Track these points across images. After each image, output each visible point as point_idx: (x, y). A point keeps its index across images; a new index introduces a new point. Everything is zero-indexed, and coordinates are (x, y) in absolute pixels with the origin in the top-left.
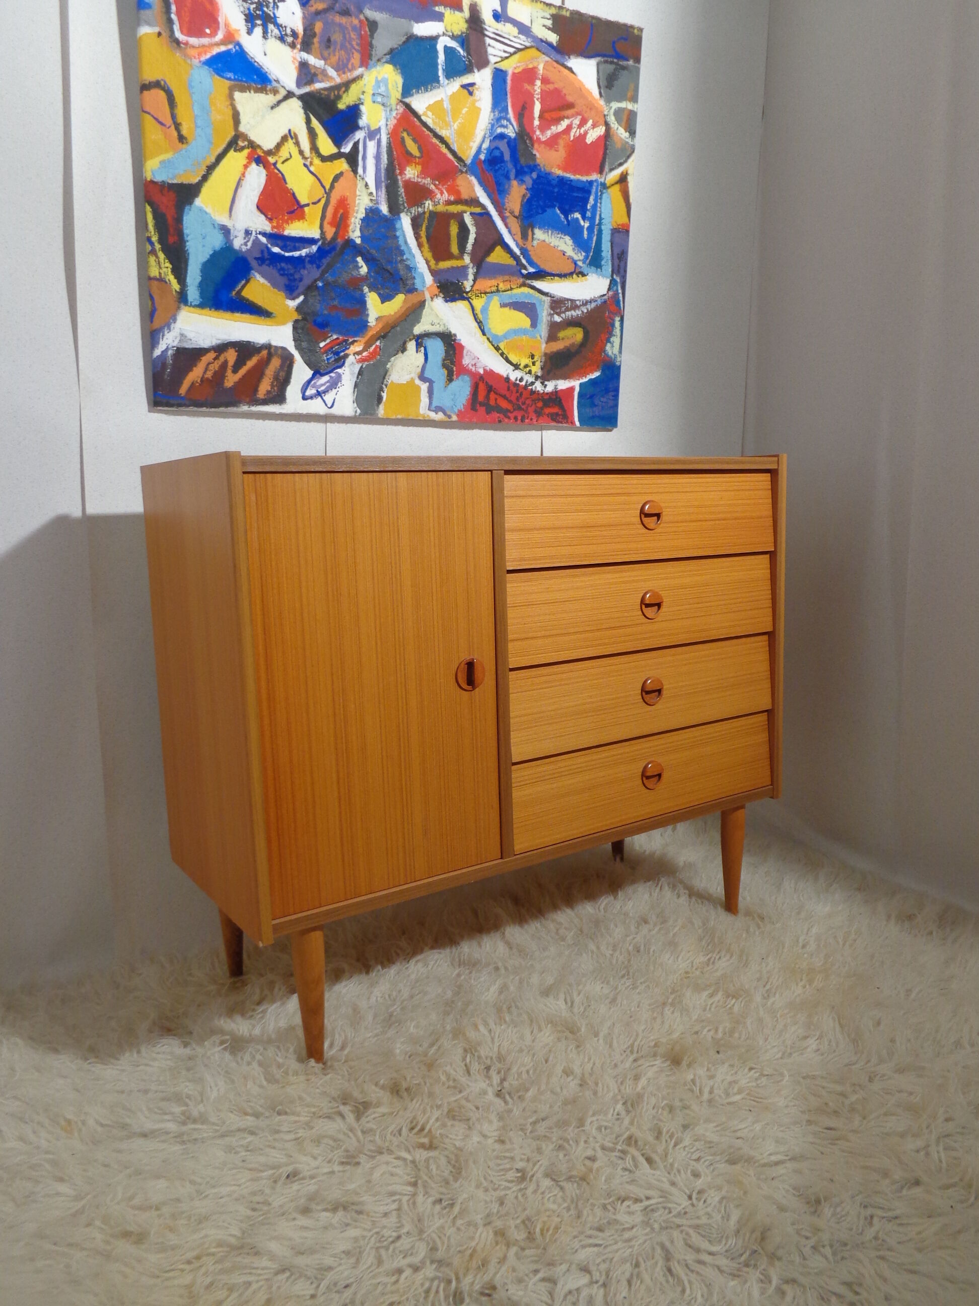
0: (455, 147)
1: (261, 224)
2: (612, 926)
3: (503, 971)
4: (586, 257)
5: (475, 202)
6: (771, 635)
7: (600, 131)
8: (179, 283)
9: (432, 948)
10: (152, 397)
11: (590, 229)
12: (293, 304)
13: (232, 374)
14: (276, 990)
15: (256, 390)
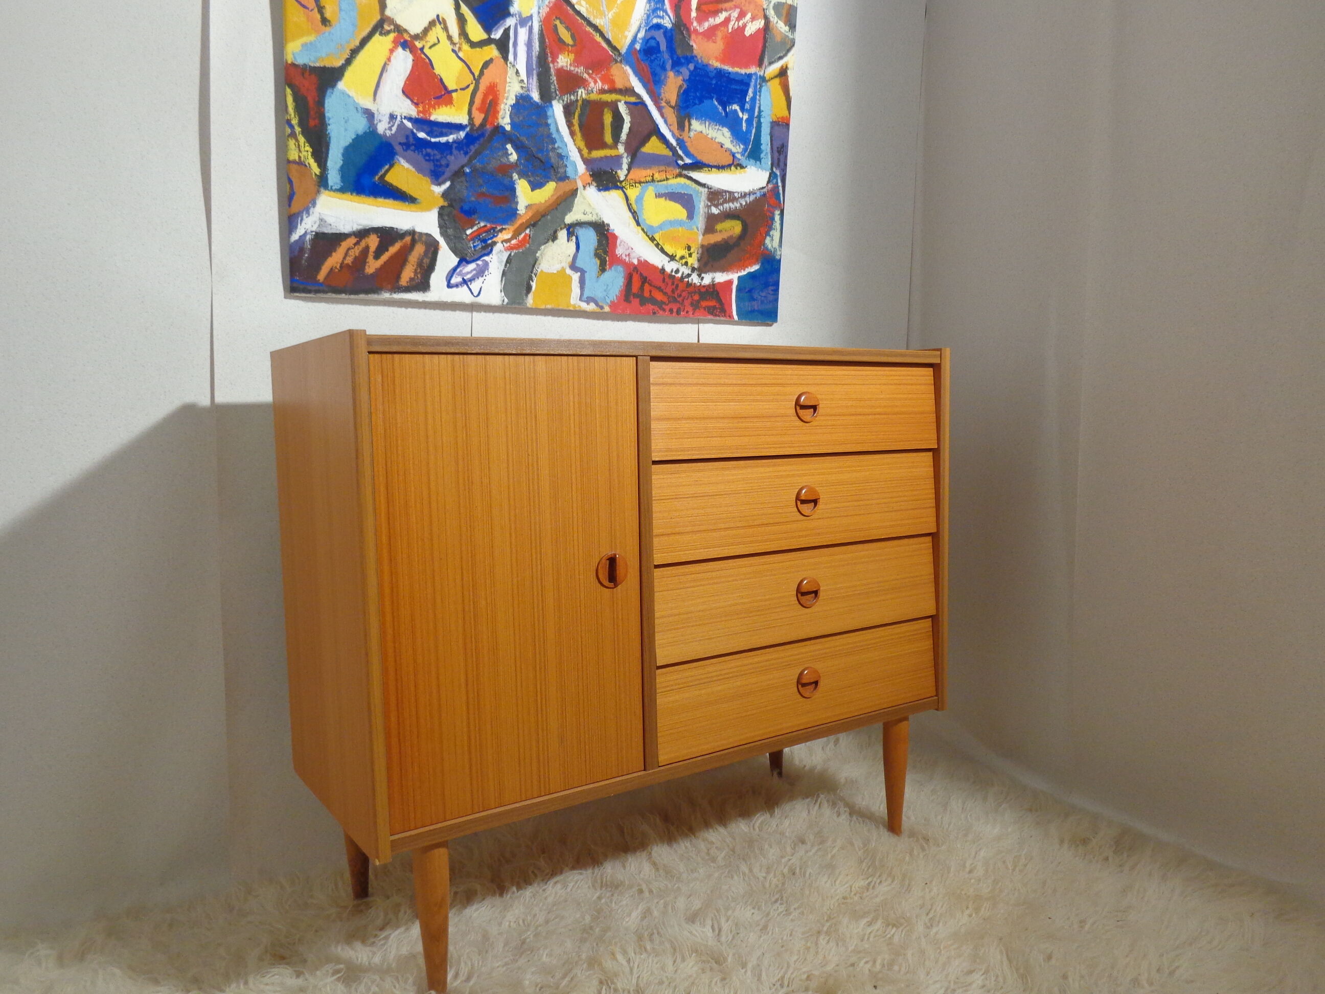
0: (610, 36)
1: (406, 108)
2: (766, 846)
3: (647, 894)
4: (745, 150)
5: (630, 91)
6: (935, 536)
7: (760, 24)
8: (319, 166)
9: (573, 868)
10: (289, 283)
11: (750, 121)
12: (439, 190)
13: (374, 261)
14: (401, 914)
15: (398, 277)
